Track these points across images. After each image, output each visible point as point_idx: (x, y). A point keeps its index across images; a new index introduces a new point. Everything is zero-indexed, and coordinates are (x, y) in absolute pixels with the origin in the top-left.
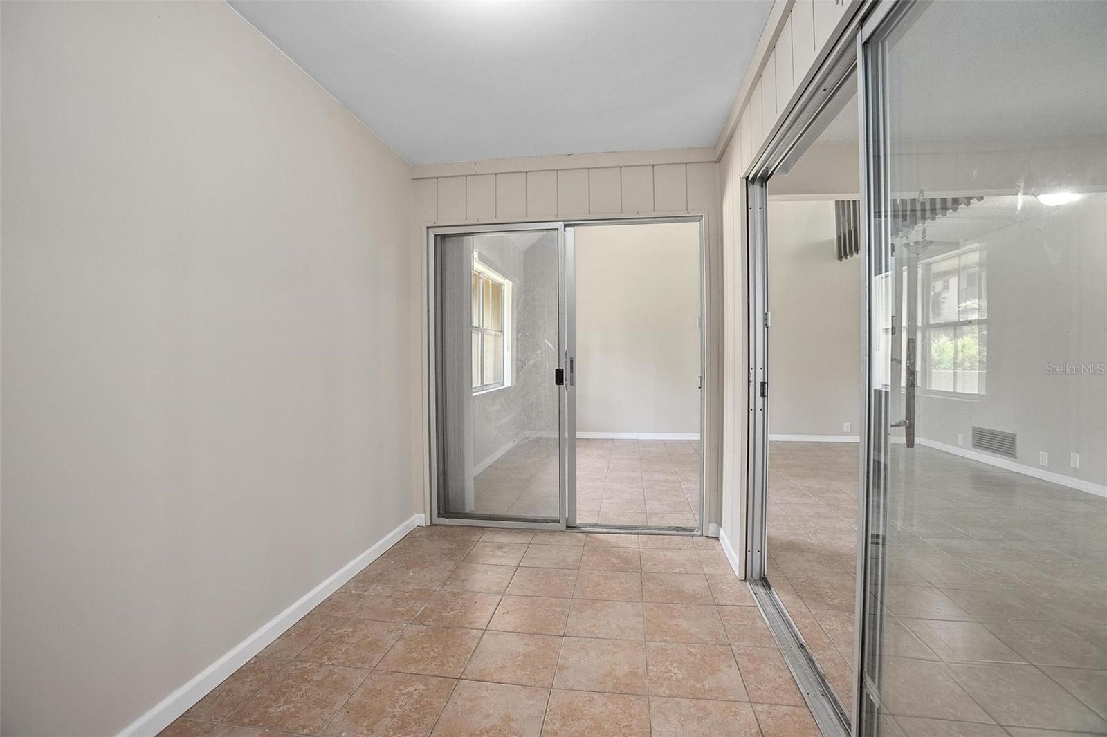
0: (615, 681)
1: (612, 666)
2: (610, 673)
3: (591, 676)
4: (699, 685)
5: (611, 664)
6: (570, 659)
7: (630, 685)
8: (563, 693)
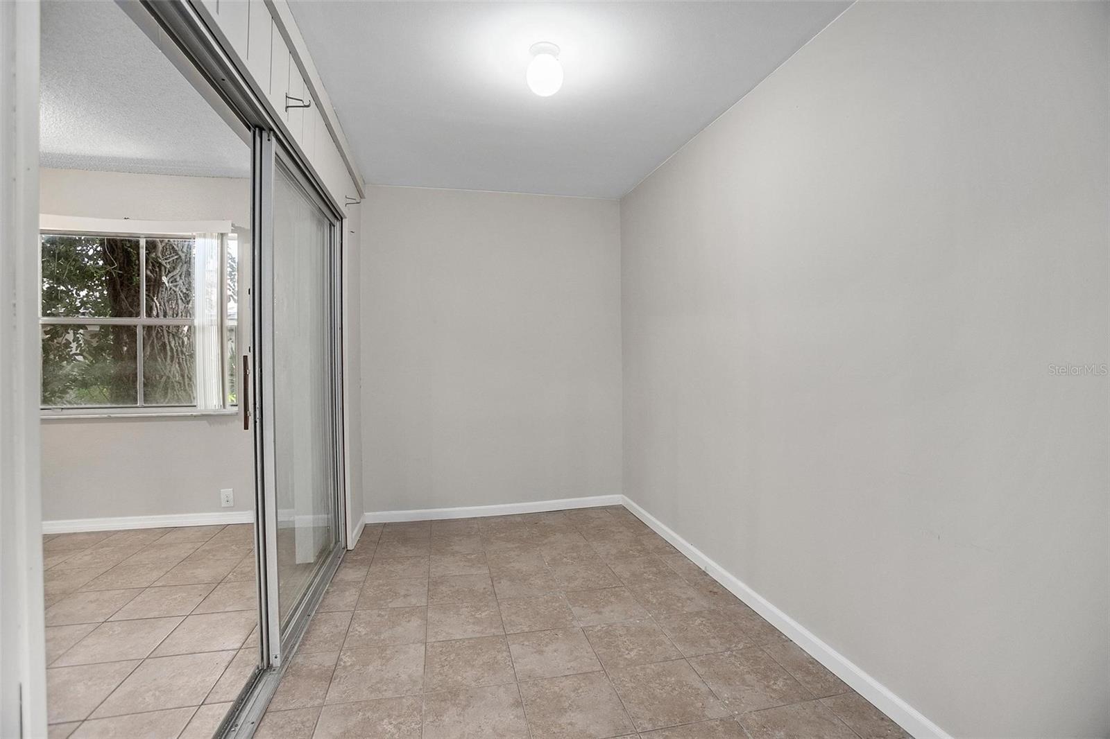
0: (457, 702)
1: (462, 718)
2: (463, 710)
3: (483, 702)
4: (369, 714)
5: (464, 720)
6: (512, 717)
7: (442, 701)
8: (505, 680)
